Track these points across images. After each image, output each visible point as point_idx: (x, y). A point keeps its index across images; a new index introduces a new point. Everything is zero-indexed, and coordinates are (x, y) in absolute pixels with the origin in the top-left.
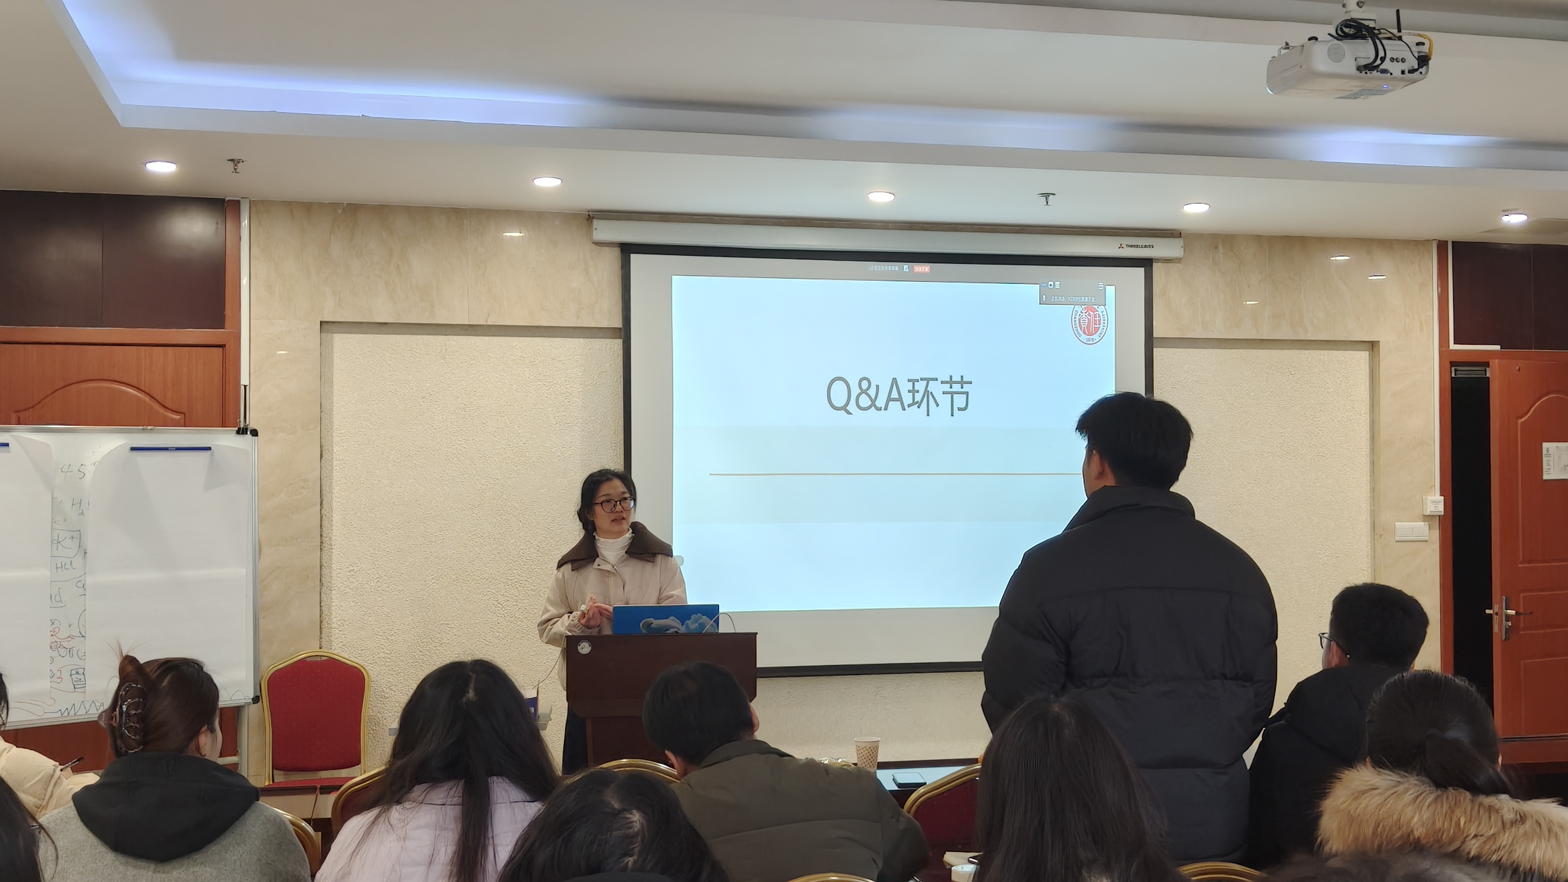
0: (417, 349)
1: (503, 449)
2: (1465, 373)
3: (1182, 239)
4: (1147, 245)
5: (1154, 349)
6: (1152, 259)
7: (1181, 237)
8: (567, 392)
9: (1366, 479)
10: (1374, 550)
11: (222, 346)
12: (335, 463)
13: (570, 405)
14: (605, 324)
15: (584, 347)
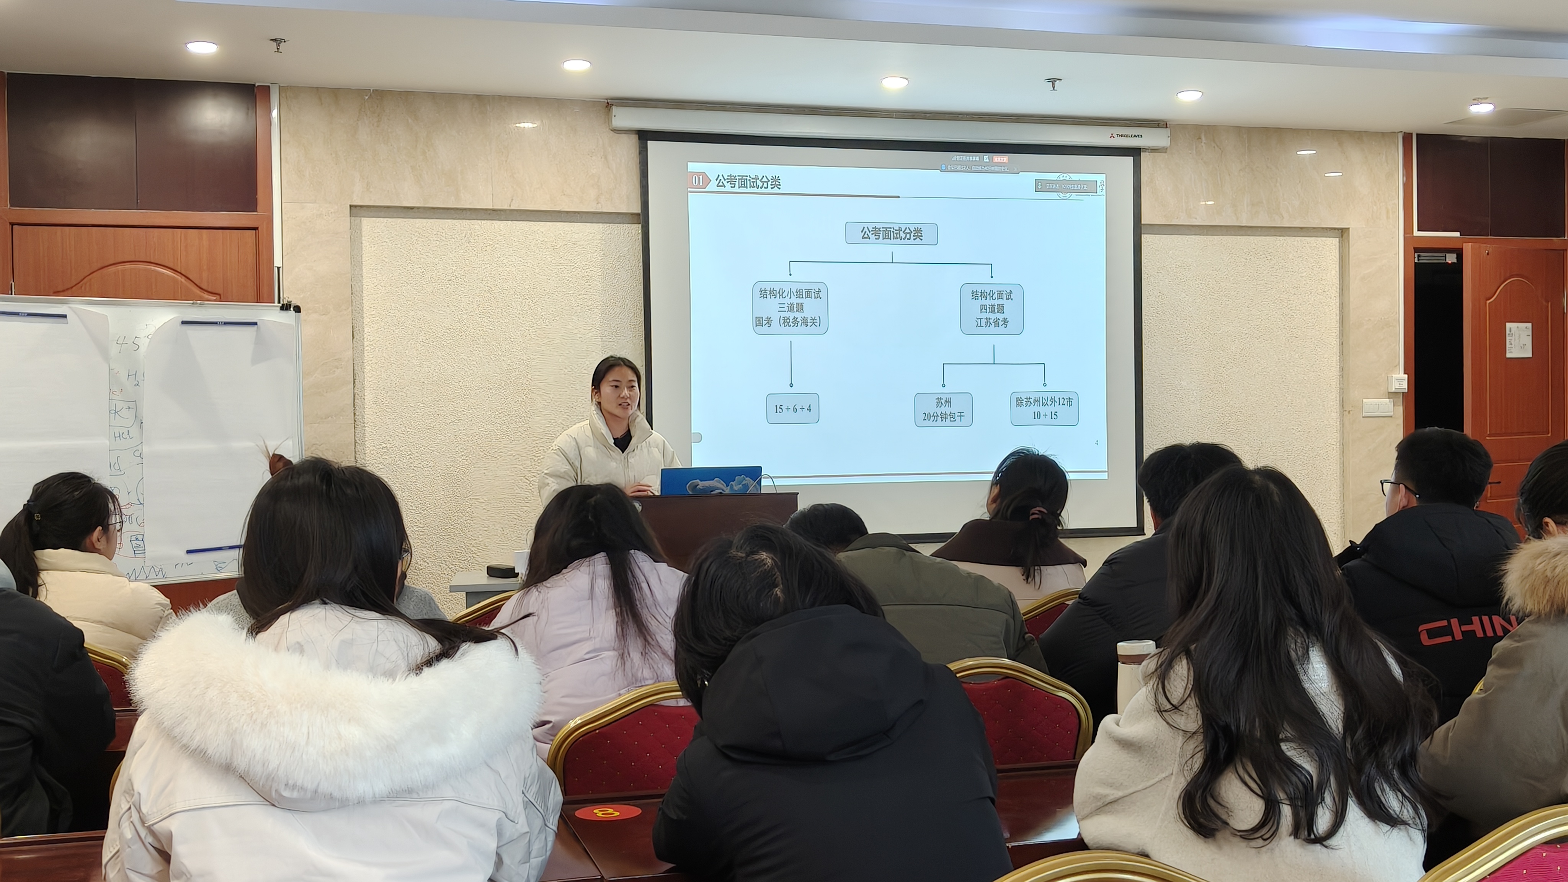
0: (443, 233)
1: (527, 331)
2: (1426, 258)
3: (1168, 130)
4: (1137, 134)
5: (1142, 235)
6: (1140, 149)
7: (1167, 127)
8: (588, 275)
9: (1336, 358)
10: (1343, 425)
11: (256, 229)
12: (366, 344)
13: (590, 288)
14: (624, 210)
15: (603, 231)
